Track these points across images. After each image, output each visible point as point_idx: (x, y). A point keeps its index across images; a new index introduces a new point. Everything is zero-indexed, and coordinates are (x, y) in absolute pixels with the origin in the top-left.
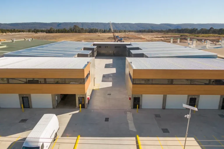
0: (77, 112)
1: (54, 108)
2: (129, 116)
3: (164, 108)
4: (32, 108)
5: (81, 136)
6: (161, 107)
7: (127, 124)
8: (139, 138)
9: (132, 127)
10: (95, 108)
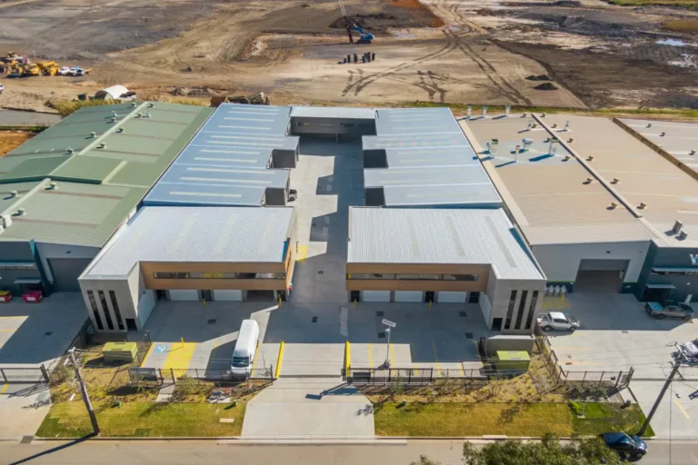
0: (276, 307)
1: (244, 301)
2: (344, 313)
3: (392, 301)
4: (213, 301)
5: (285, 342)
6: (388, 300)
7: (339, 325)
8: (349, 344)
9: (344, 331)
10: (300, 300)
